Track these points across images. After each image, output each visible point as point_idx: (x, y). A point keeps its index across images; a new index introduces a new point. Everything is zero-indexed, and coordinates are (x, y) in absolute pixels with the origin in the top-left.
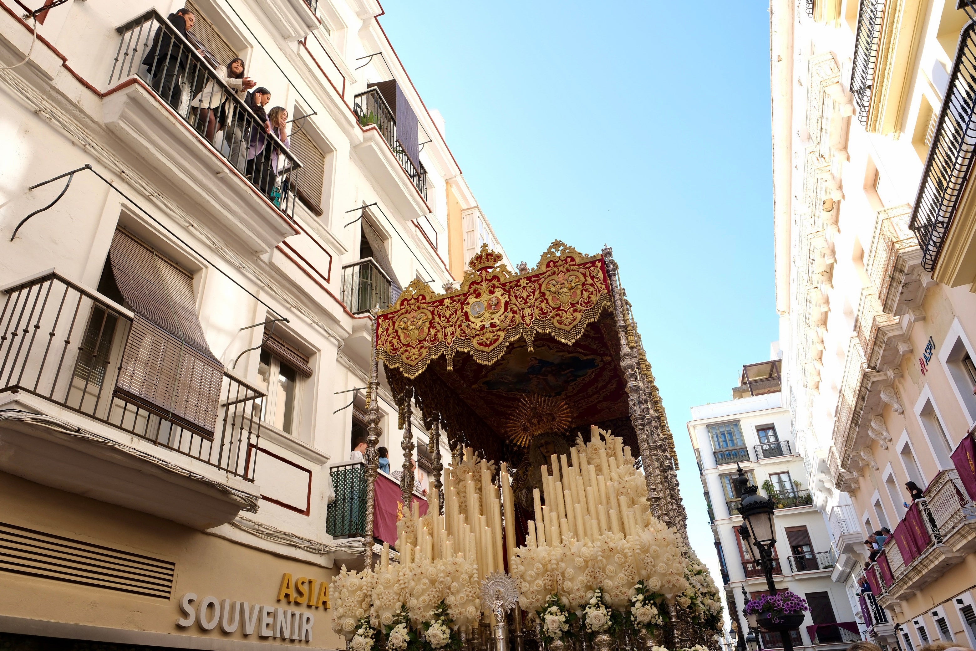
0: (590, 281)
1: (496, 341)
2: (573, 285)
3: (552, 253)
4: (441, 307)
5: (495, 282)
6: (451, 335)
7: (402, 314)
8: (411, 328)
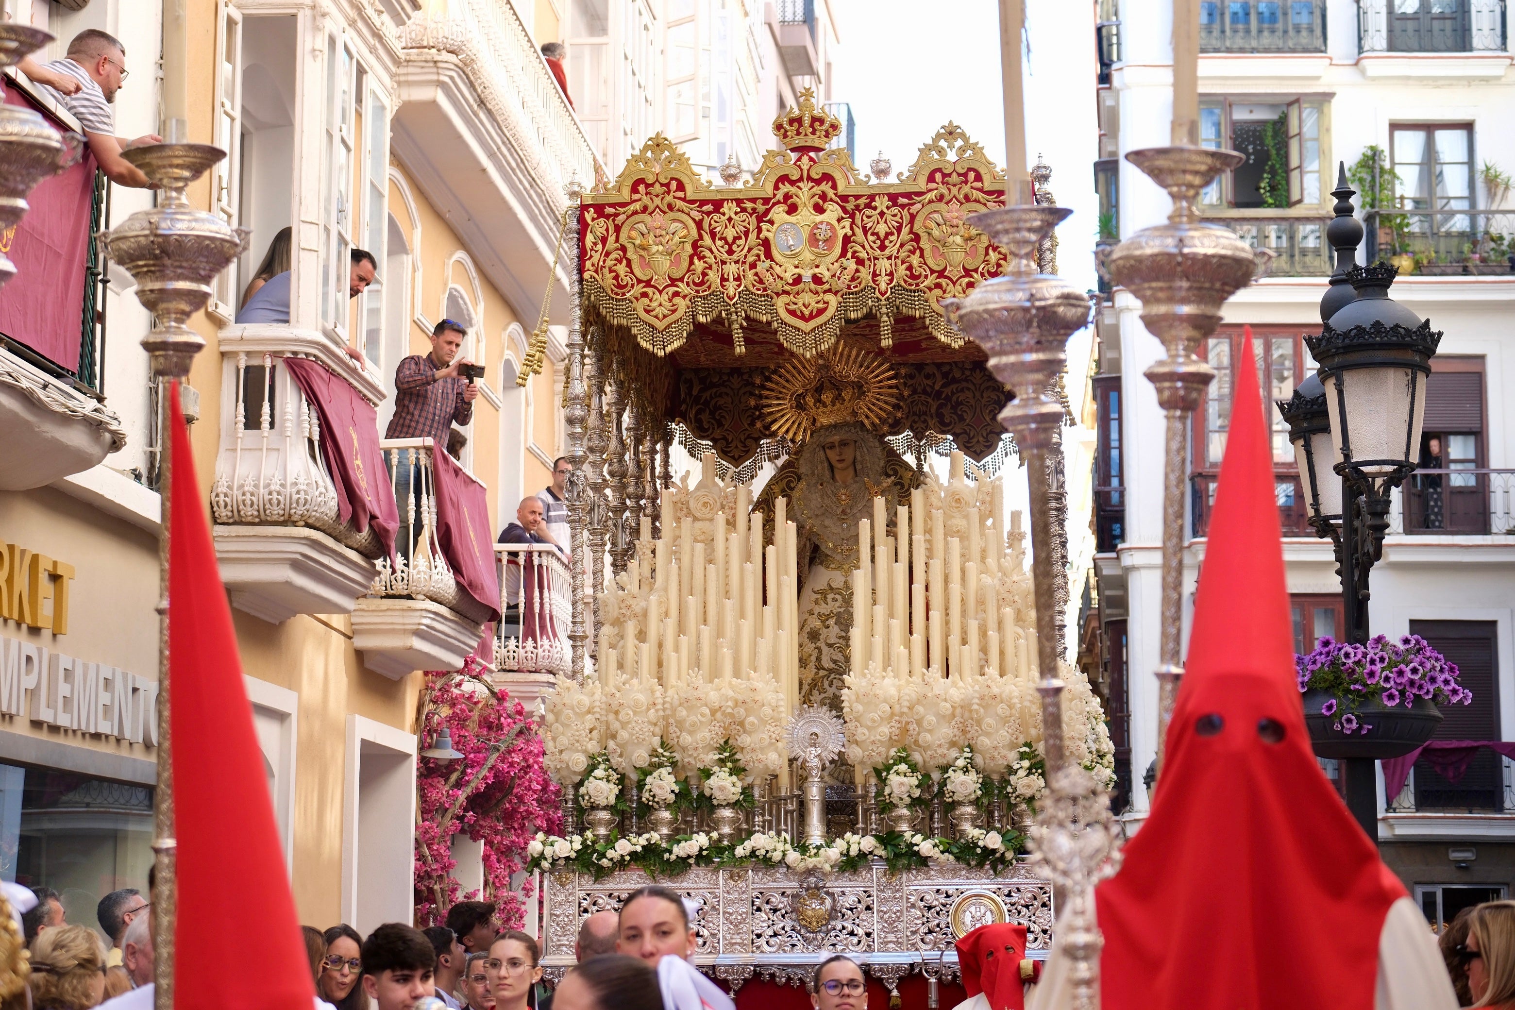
1: (821, 312)
2: (974, 232)
3: (940, 152)
4: (716, 216)
5: (826, 187)
6: (735, 280)
7: (635, 213)
8: (654, 249)
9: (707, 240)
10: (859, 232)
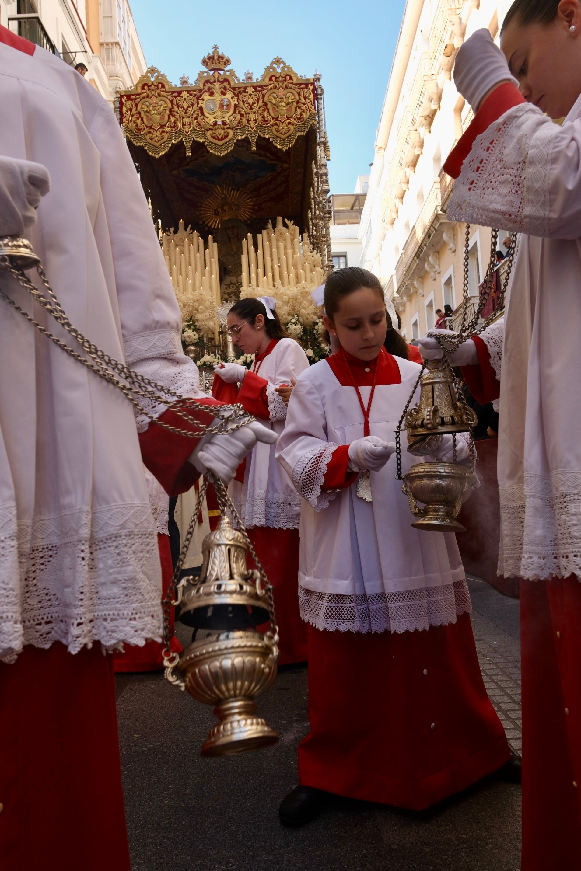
0: (303, 100)
1: (226, 137)
2: (290, 101)
3: (274, 69)
4: (179, 98)
5: (226, 84)
6: (188, 125)
7: (144, 98)
8: (153, 112)
9: (176, 109)
10: (241, 103)
